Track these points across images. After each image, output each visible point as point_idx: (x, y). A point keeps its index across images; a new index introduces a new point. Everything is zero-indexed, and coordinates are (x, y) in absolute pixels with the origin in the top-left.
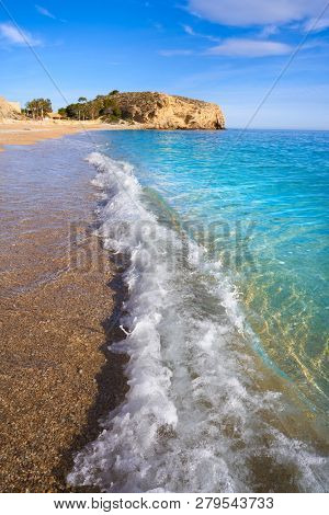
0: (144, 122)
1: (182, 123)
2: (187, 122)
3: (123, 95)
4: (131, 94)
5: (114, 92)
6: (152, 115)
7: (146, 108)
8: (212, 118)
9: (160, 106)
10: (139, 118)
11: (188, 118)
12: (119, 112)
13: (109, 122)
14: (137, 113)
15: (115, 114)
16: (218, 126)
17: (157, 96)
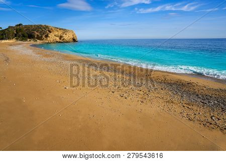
0: (42, 40)
1: (58, 39)
2: (60, 39)
3: (26, 26)
4: (31, 26)
5: (20, 25)
6: (47, 36)
7: (43, 33)
8: (72, 37)
9: (50, 32)
10: (40, 38)
11: (61, 37)
12: (26, 35)
13: (22, 40)
14: (37, 35)
15: (24, 36)
16: (74, 40)
17: (47, 27)
